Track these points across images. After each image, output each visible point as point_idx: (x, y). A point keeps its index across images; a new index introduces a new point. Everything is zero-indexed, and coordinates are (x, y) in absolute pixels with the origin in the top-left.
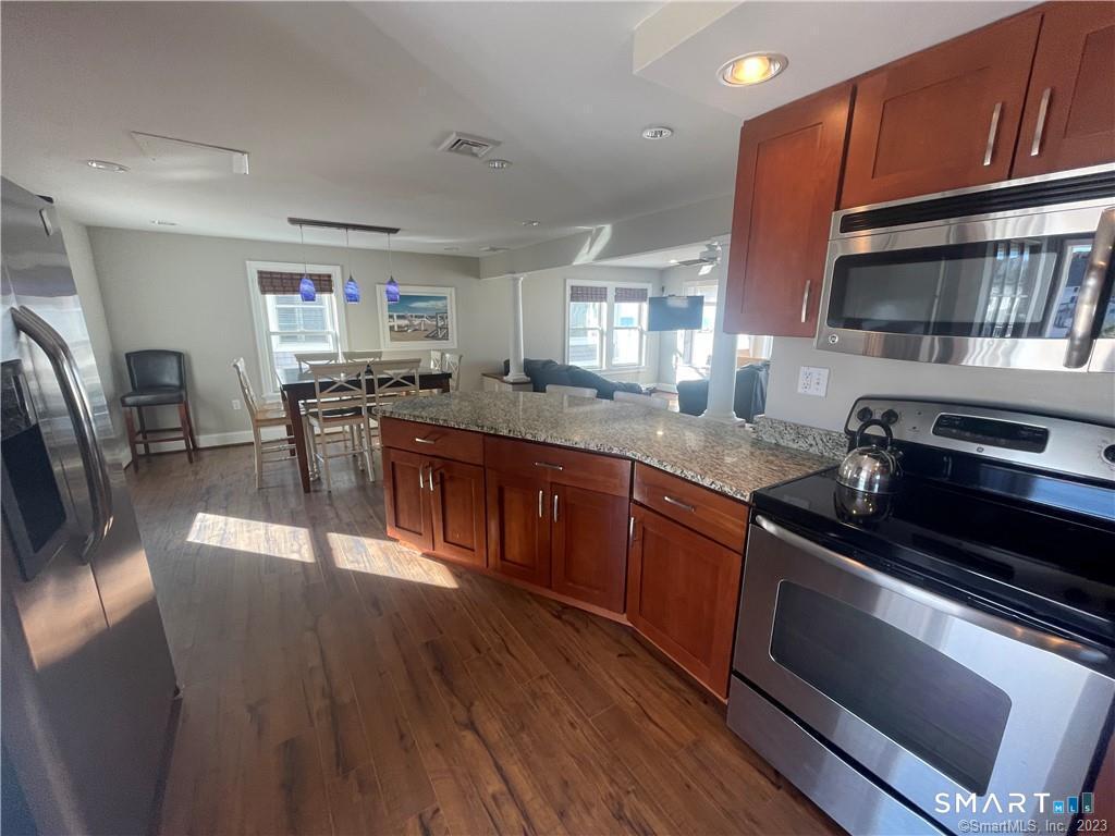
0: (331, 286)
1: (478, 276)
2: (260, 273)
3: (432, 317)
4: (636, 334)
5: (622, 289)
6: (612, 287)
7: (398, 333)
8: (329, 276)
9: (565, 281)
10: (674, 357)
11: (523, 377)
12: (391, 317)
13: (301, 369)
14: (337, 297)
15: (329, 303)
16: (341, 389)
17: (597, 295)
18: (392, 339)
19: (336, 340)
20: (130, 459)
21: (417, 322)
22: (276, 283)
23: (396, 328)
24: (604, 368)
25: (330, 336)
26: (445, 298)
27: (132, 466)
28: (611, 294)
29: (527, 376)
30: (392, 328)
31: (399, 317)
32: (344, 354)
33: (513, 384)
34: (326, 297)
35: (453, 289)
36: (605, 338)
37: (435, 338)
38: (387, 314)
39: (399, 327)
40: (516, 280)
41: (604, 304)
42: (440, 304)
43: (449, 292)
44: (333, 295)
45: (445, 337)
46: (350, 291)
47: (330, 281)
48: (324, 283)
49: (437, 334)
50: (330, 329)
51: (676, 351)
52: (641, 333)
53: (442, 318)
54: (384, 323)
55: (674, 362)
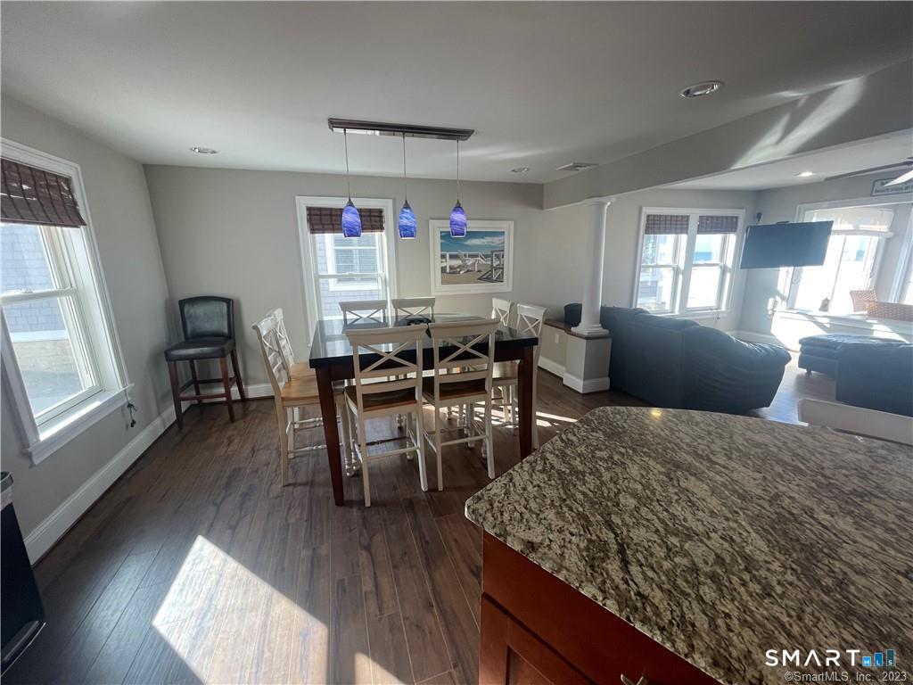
0: (381, 222)
1: (541, 207)
2: (309, 209)
3: (486, 256)
4: (716, 272)
5: (708, 218)
6: (694, 215)
7: (450, 275)
8: (380, 211)
9: (640, 209)
10: (771, 301)
11: (598, 329)
12: (443, 257)
13: (345, 320)
14: (387, 236)
15: (380, 241)
16: (390, 365)
17: (675, 225)
18: (444, 282)
19: (385, 283)
20: (174, 418)
21: (470, 262)
22: (323, 220)
23: (448, 270)
24: (677, 312)
25: (379, 278)
26: (503, 233)
27: (176, 426)
28: (694, 223)
29: (604, 327)
30: (443, 270)
31: (452, 257)
32: (394, 302)
33: (587, 338)
34: (377, 234)
35: (512, 223)
36: (681, 277)
37: (489, 279)
38: (439, 253)
39: (451, 268)
40: (601, 205)
41: (684, 238)
42: (496, 240)
43: (507, 226)
44: (384, 233)
45: (500, 279)
46: (405, 222)
47: (381, 217)
48: (372, 220)
49: (491, 275)
50: (380, 272)
51: (775, 293)
52: (724, 270)
53: (498, 257)
54: (436, 263)
55: (770, 306)
